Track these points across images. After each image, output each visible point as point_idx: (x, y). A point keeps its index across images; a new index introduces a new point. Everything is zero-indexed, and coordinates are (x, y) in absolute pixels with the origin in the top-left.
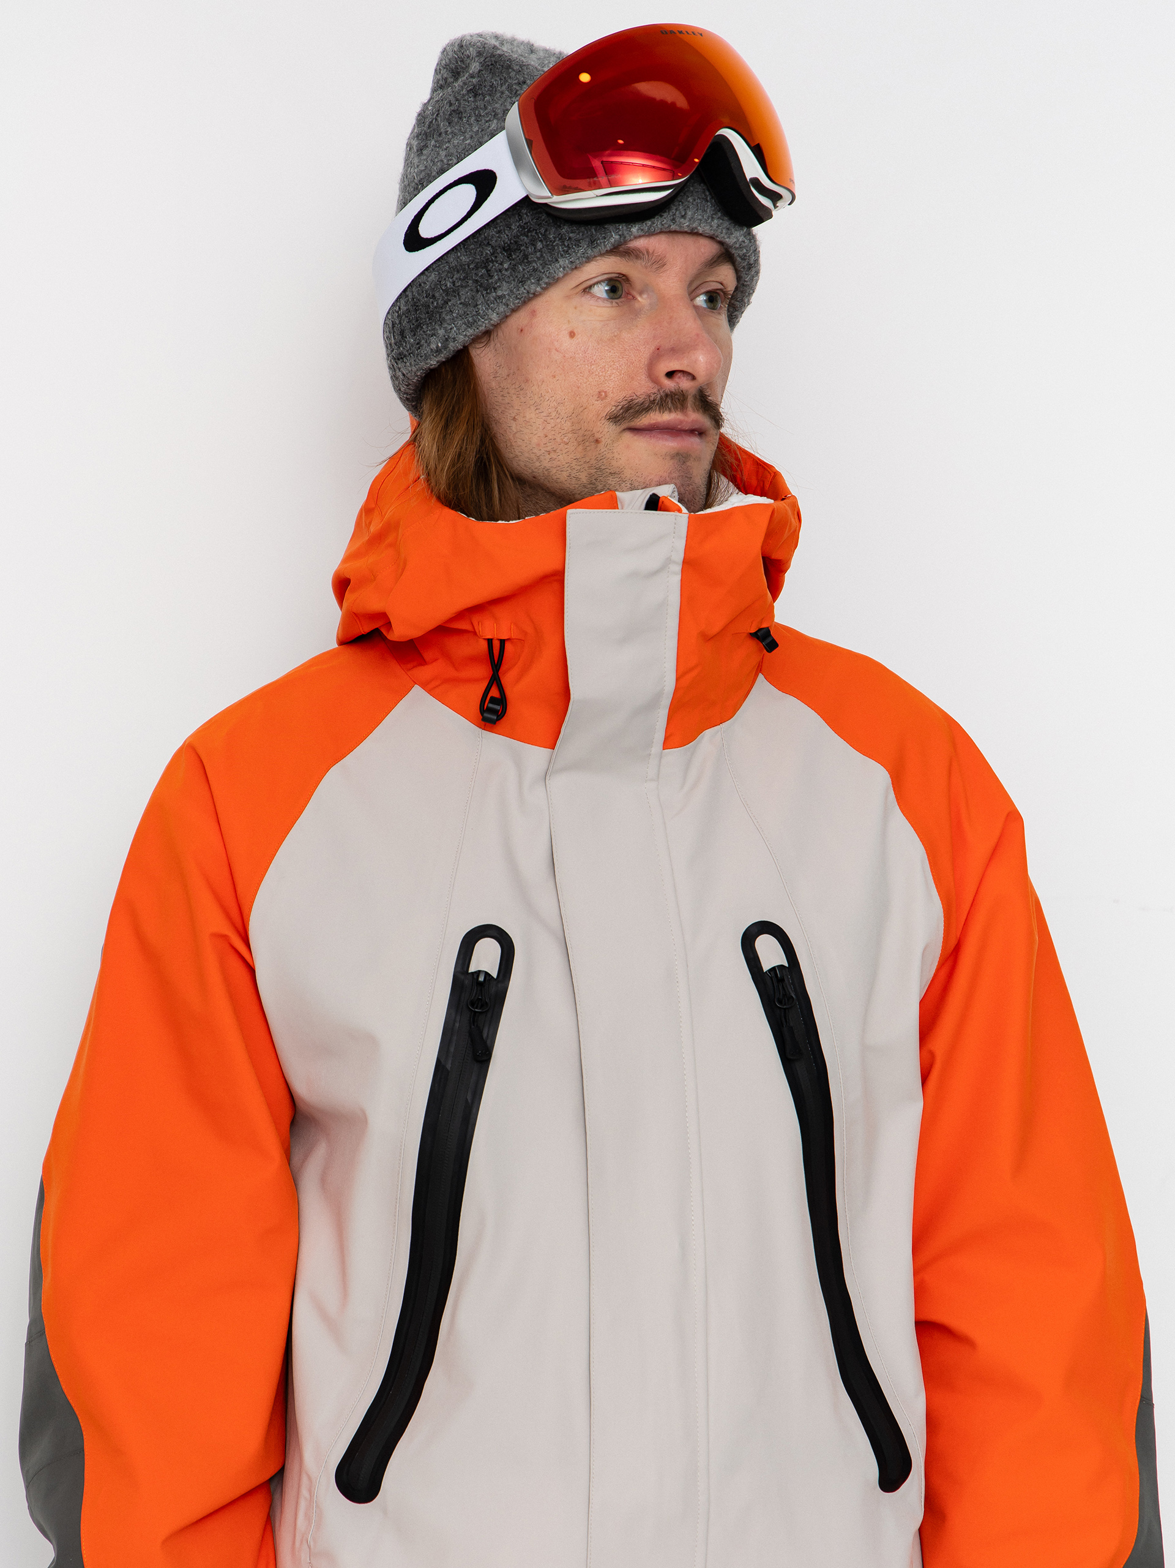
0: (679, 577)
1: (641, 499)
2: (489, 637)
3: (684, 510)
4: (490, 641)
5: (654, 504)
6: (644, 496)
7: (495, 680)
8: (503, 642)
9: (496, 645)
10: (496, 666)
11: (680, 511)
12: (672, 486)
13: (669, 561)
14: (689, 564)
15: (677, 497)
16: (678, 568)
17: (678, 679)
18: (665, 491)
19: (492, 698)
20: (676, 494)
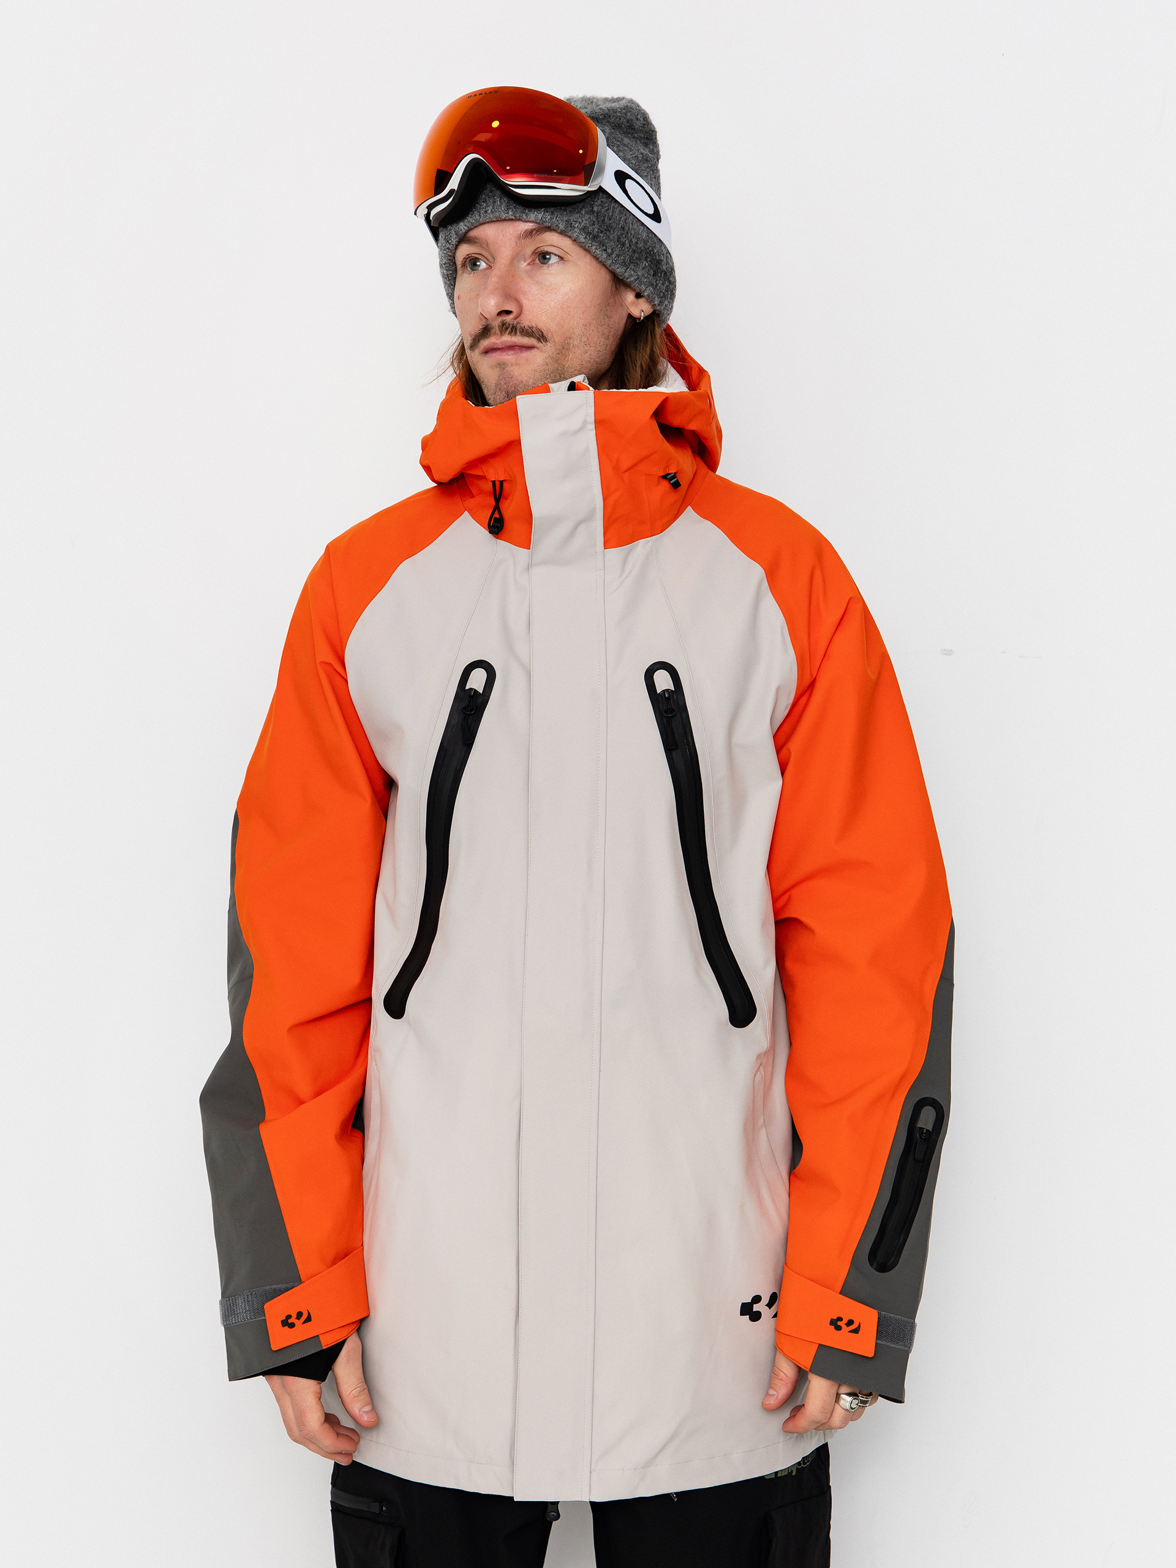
0: (594, 432)
1: (565, 385)
2: (493, 480)
3: (591, 388)
4: (494, 482)
5: (572, 387)
6: (566, 383)
7: (497, 508)
8: (501, 482)
9: (498, 484)
10: (497, 499)
11: (588, 389)
12: (583, 376)
13: (585, 423)
14: (598, 423)
15: (587, 382)
16: (593, 426)
17: (605, 499)
18: (579, 379)
19: (495, 518)
20: (587, 380)
